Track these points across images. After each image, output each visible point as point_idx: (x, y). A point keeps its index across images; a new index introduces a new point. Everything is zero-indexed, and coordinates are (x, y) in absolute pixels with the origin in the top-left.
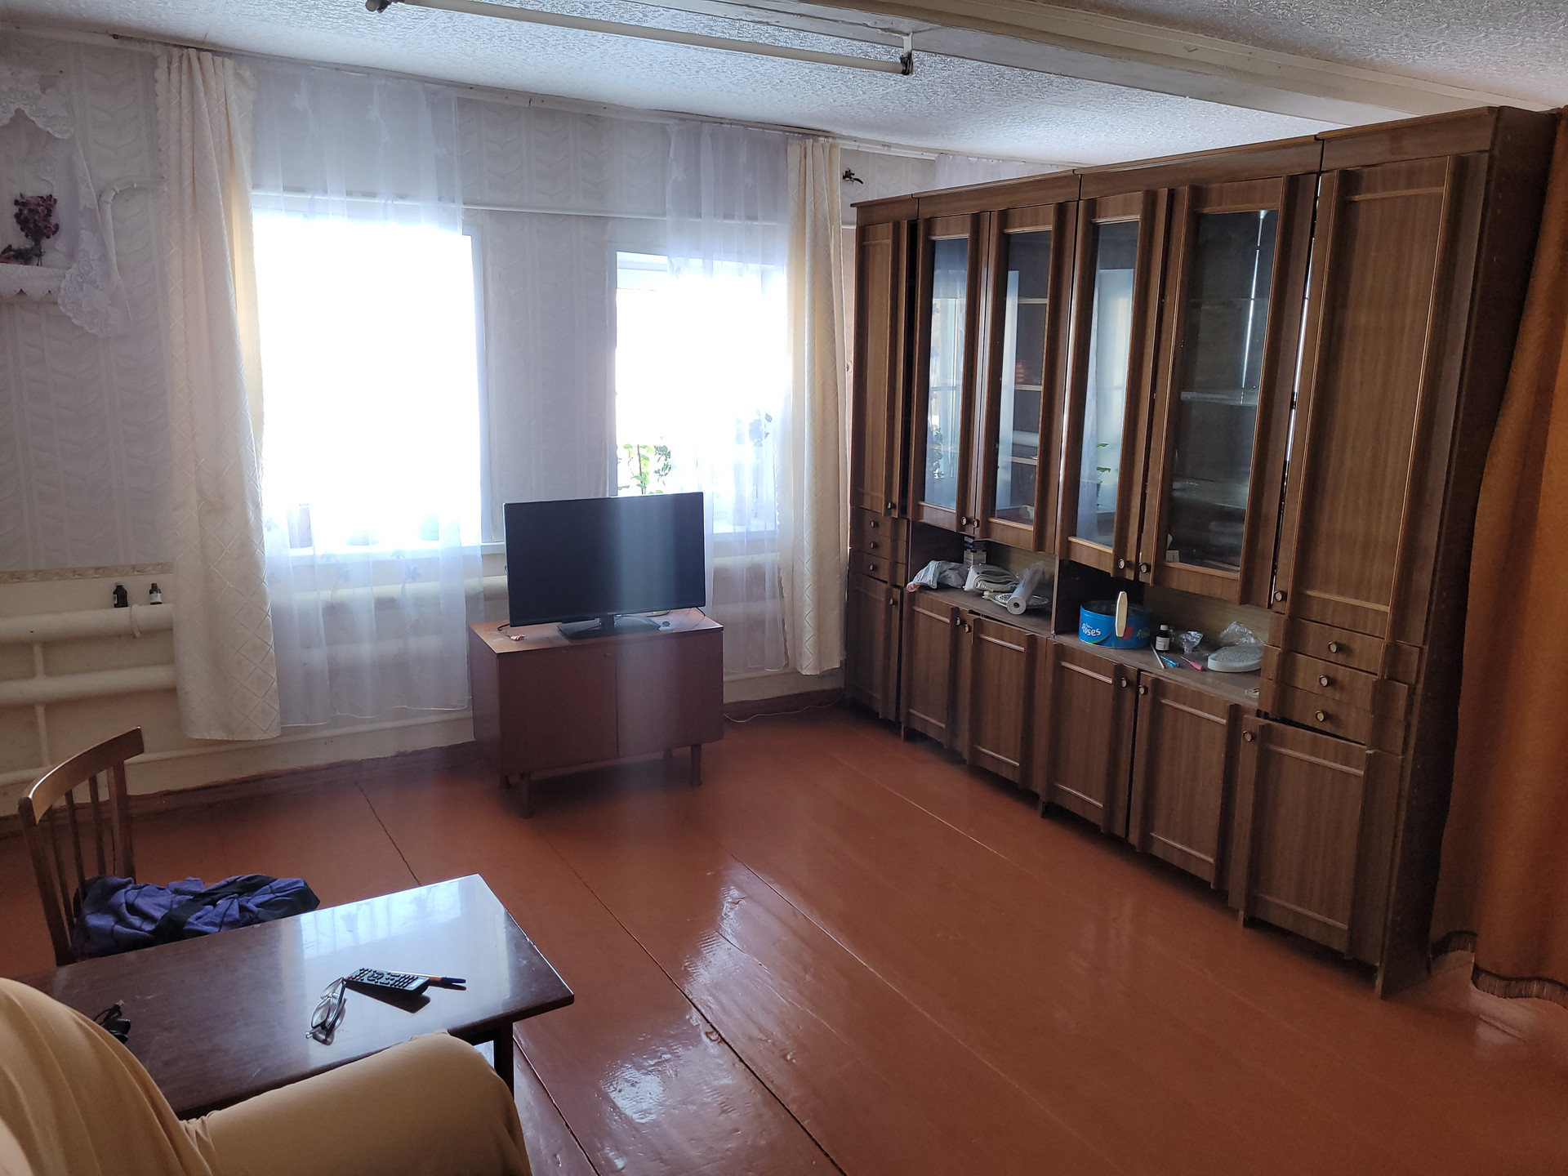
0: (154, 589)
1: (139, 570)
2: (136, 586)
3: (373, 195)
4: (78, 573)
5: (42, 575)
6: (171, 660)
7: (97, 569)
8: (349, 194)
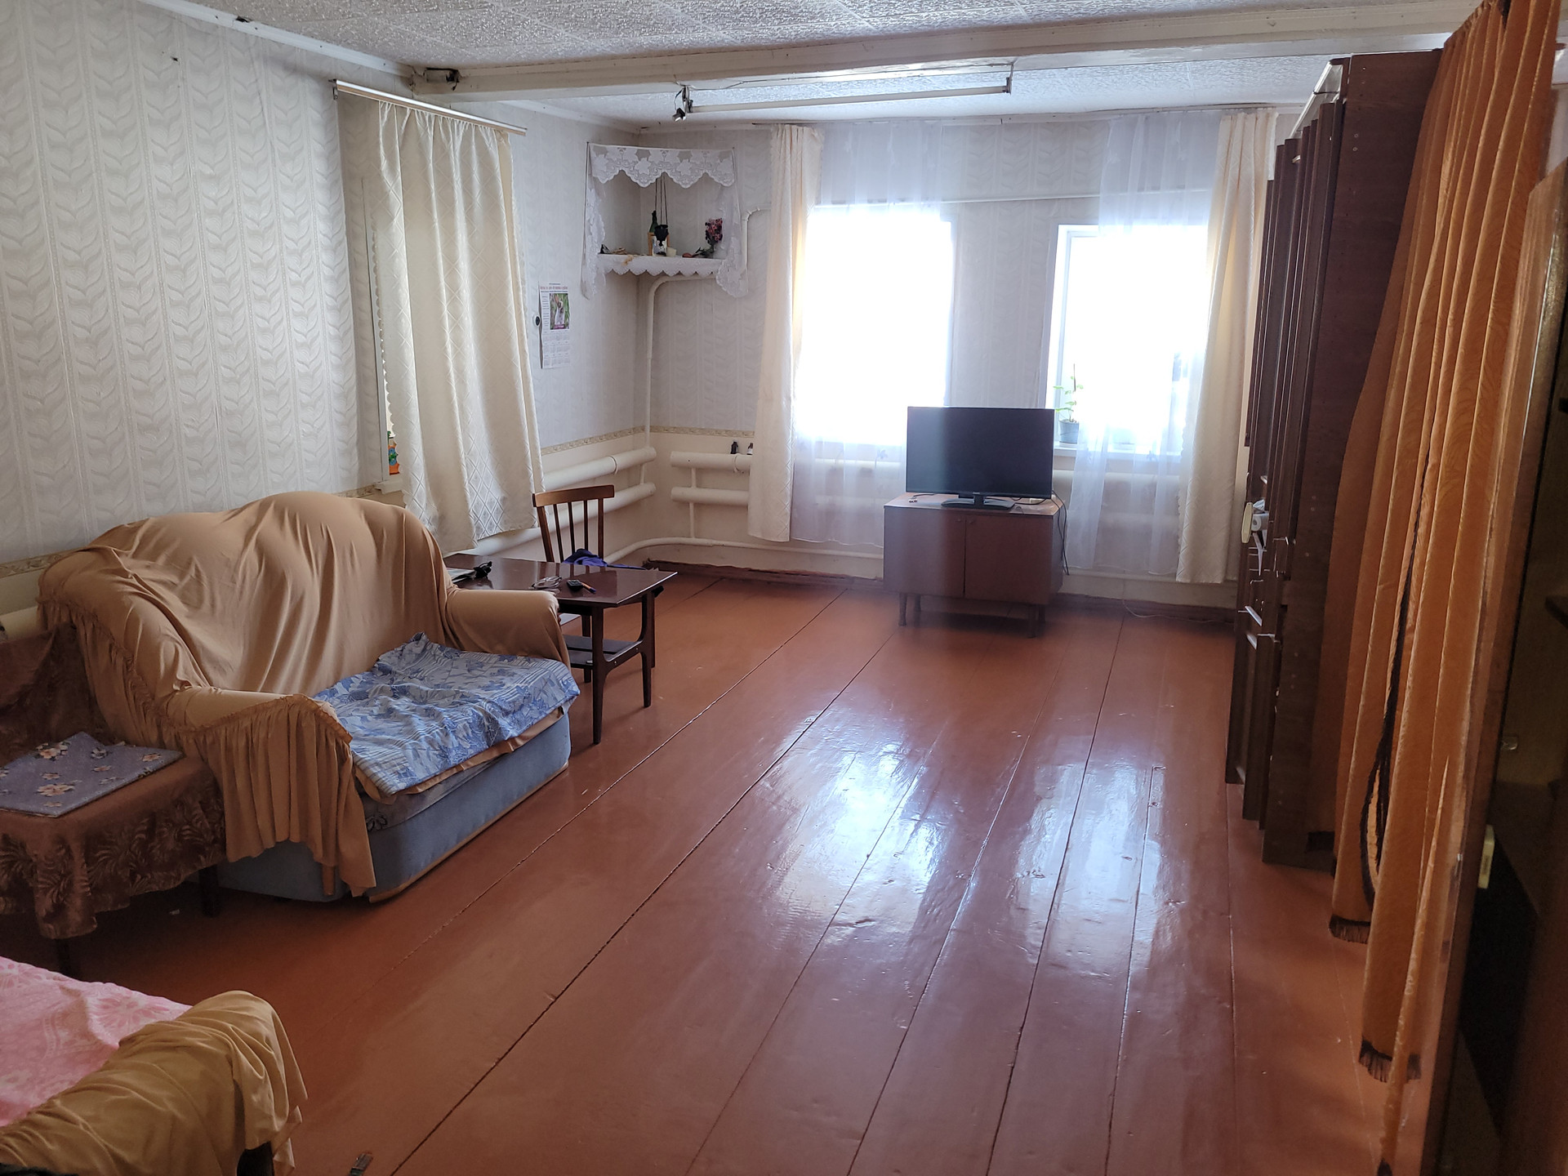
0: (751, 446)
1: (746, 434)
2: (743, 443)
3: (885, 201)
4: (718, 432)
5: (703, 431)
6: (747, 490)
7: (726, 431)
8: (870, 201)
